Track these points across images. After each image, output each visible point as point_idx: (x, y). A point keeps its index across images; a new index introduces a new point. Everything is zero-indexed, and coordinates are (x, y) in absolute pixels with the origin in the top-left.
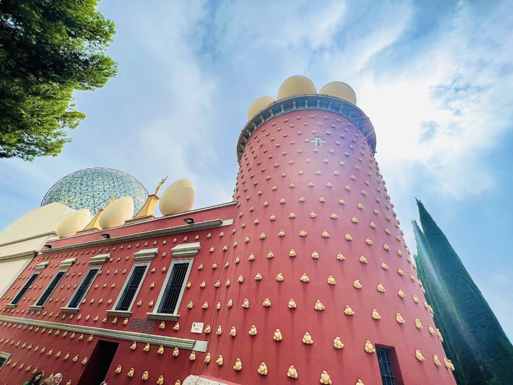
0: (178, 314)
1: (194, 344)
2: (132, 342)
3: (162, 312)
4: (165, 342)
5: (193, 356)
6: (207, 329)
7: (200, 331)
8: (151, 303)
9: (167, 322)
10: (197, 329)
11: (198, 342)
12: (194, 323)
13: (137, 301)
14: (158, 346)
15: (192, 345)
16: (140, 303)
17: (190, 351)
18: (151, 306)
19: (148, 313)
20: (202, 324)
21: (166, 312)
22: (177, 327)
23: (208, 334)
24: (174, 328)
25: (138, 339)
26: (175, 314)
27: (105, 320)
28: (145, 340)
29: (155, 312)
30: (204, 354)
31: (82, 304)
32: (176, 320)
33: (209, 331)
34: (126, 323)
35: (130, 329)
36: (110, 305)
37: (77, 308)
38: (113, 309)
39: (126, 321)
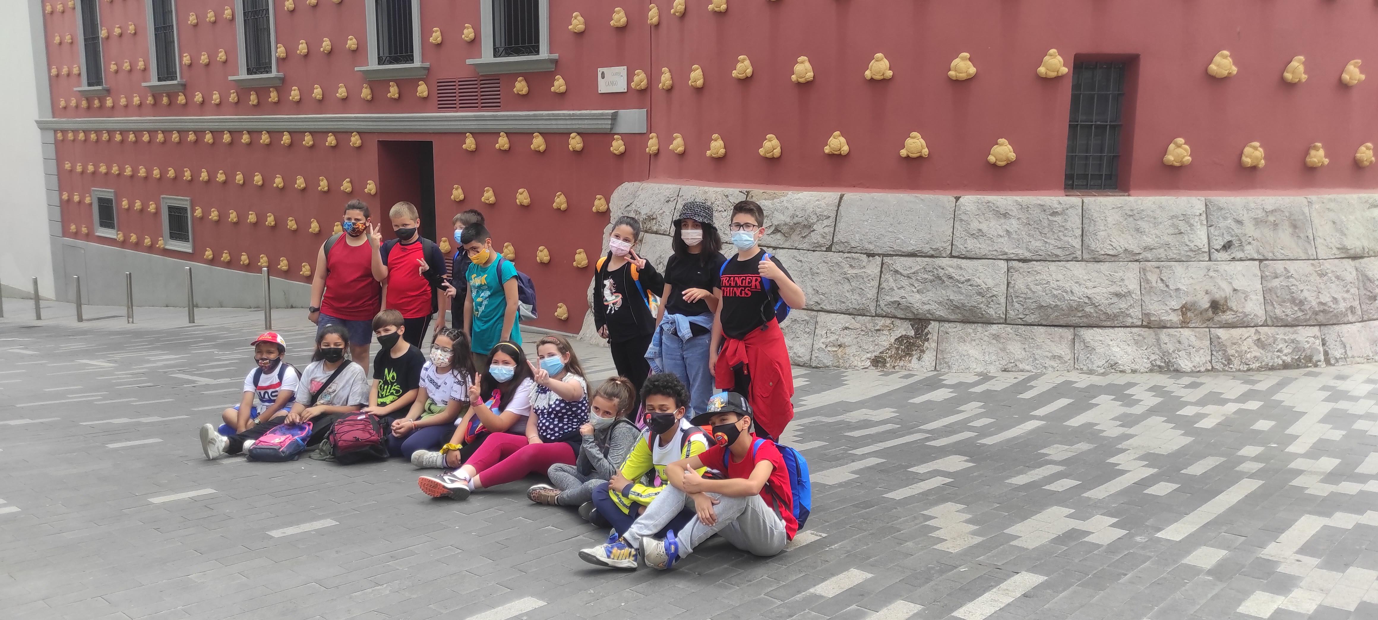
0: (551, 52)
1: (614, 117)
2: (461, 134)
3: (509, 52)
4: (543, 125)
5: (618, 146)
6: (636, 79)
7: (621, 86)
8: (468, 33)
9: (528, 77)
10: (613, 83)
11: (622, 112)
12: (600, 70)
13: (425, 34)
14: (529, 134)
15: (610, 122)
16: (436, 37)
17: (608, 135)
18: (471, 42)
19: (469, 62)
20: (623, 70)
21: (518, 52)
22: (559, 84)
23: (642, 92)
24: (553, 89)
25: (474, 125)
26: (544, 53)
27: (366, 93)
28: (491, 125)
29: (487, 56)
30: (643, 137)
31: (281, 61)
32: (552, 67)
33: (644, 84)
34: (425, 94)
35: (442, 107)
36: (358, 53)
37: (274, 73)
38: (373, 64)
39: (422, 90)
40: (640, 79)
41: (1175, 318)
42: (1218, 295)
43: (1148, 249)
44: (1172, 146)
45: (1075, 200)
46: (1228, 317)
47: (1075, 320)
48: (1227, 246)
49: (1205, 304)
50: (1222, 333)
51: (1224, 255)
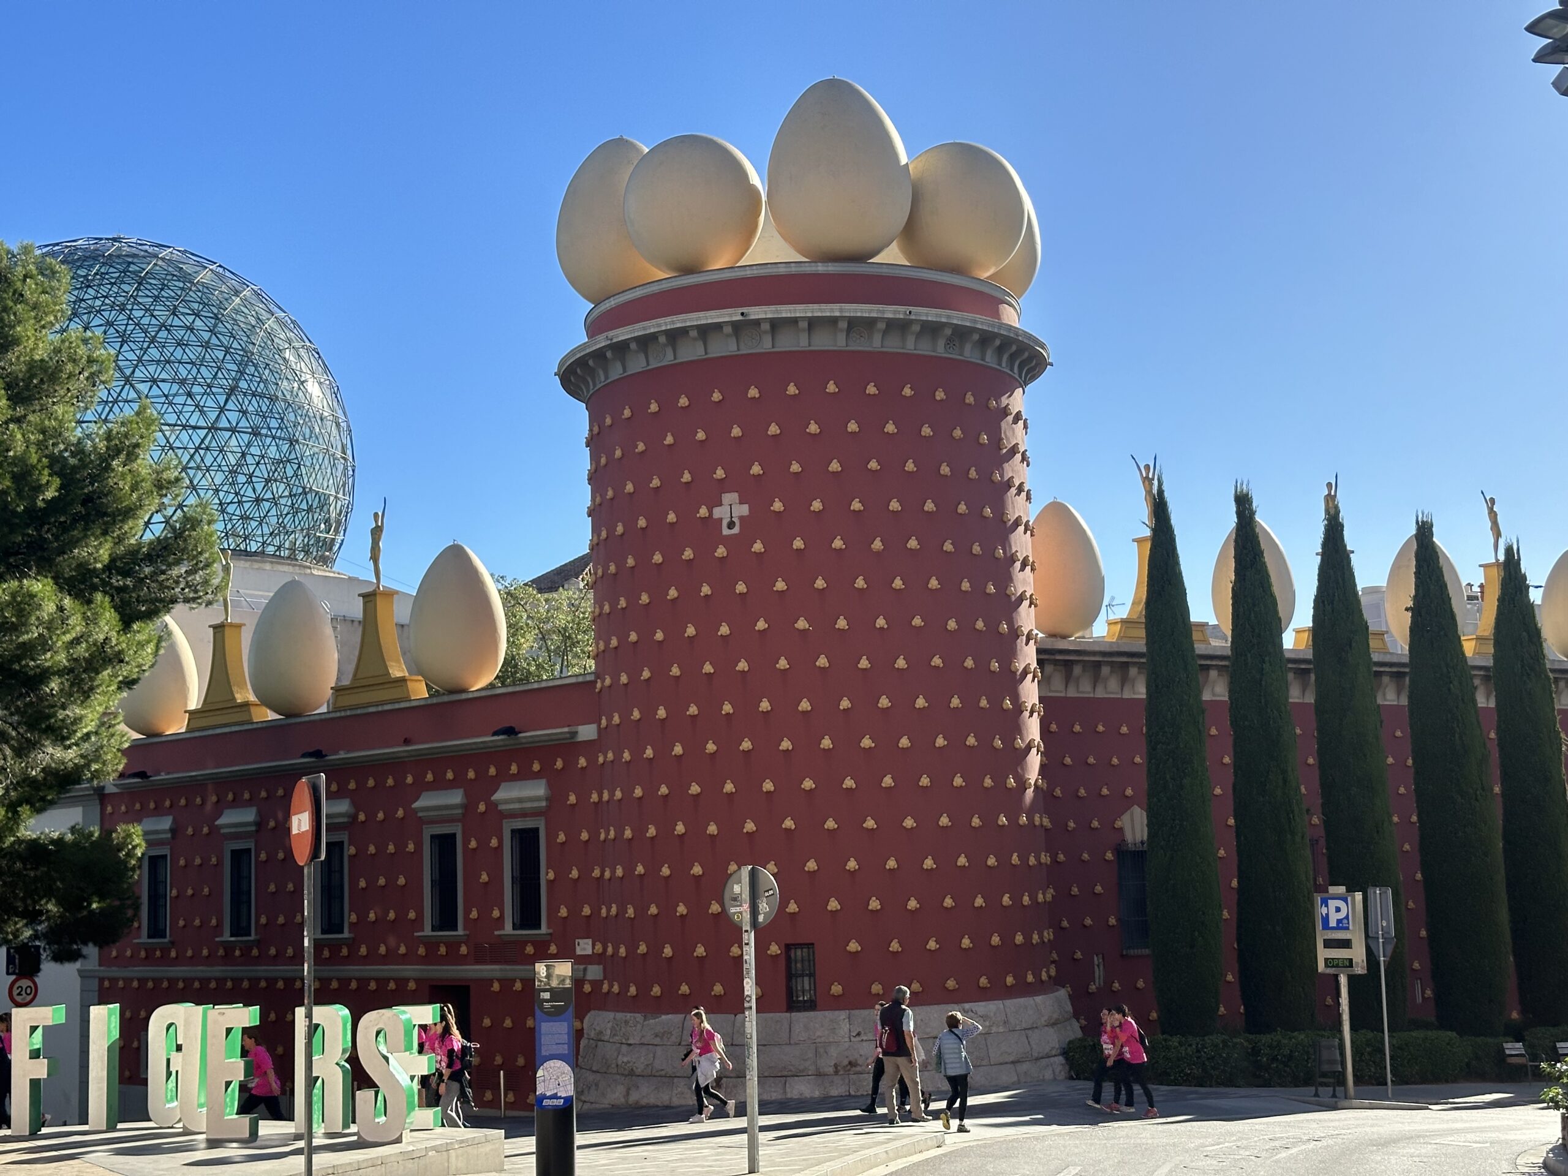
0: (549, 928)
1: (585, 970)
2: (490, 981)
3: (523, 926)
5: (588, 988)
6: (596, 947)
7: (589, 952)
8: (496, 913)
9: (535, 944)
10: (584, 949)
11: (590, 967)
12: (577, 941)
13: (467, 912)
15: (582, 973)
16: (474, 914)
17: (582, 982)
18: (498, 919)
20: (590, 941)
21: (528, 928)
22: (553, 949)
23: (599, 955)
24: (549, 952)
25: (498, 975)
26: (544, 929)
27: (422, 951)
28: (510, 975)
29: (508, 928)
30: (601, 982)
31: (352, 925)
32: (548, 938)
33: (601, 951)
34: (466, 953)
35: (478, 962)
36: (418, 922)
37: (346, 934)
38: (428, 931)
39: (464, 950)
40: (599, 948)
41: (831, 1070)
42: (851, 1059)
43: (819, 1037)
44: (833, 987)
45: (788, 1015)
46: (858, 1069)
47: (786, 1073)
48: (859, 1034)
49: (846, 1062)
50: (852, 1077)
51: (858, 1039)
